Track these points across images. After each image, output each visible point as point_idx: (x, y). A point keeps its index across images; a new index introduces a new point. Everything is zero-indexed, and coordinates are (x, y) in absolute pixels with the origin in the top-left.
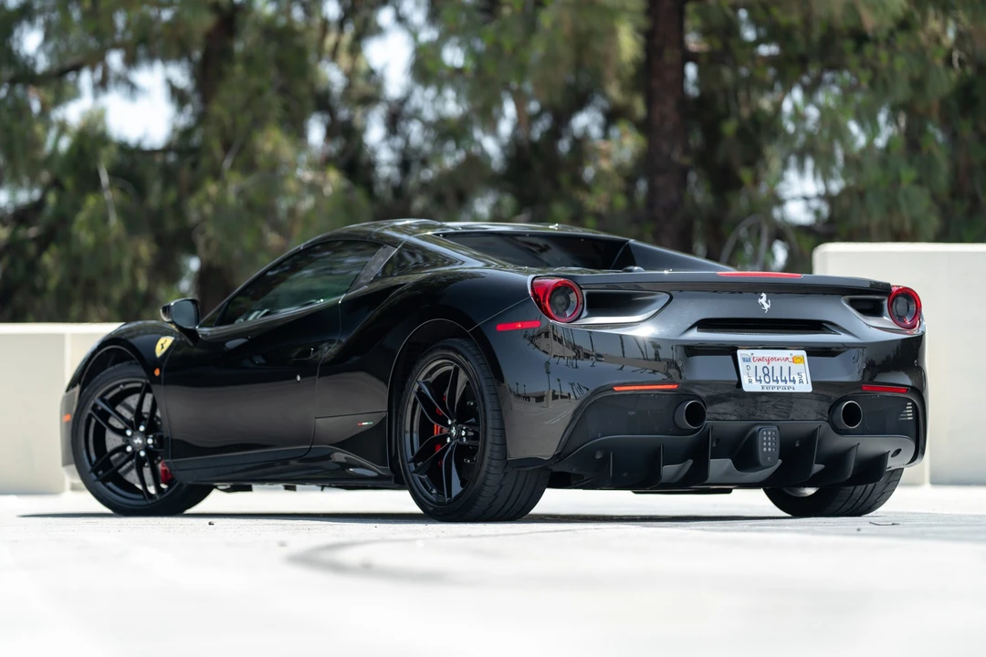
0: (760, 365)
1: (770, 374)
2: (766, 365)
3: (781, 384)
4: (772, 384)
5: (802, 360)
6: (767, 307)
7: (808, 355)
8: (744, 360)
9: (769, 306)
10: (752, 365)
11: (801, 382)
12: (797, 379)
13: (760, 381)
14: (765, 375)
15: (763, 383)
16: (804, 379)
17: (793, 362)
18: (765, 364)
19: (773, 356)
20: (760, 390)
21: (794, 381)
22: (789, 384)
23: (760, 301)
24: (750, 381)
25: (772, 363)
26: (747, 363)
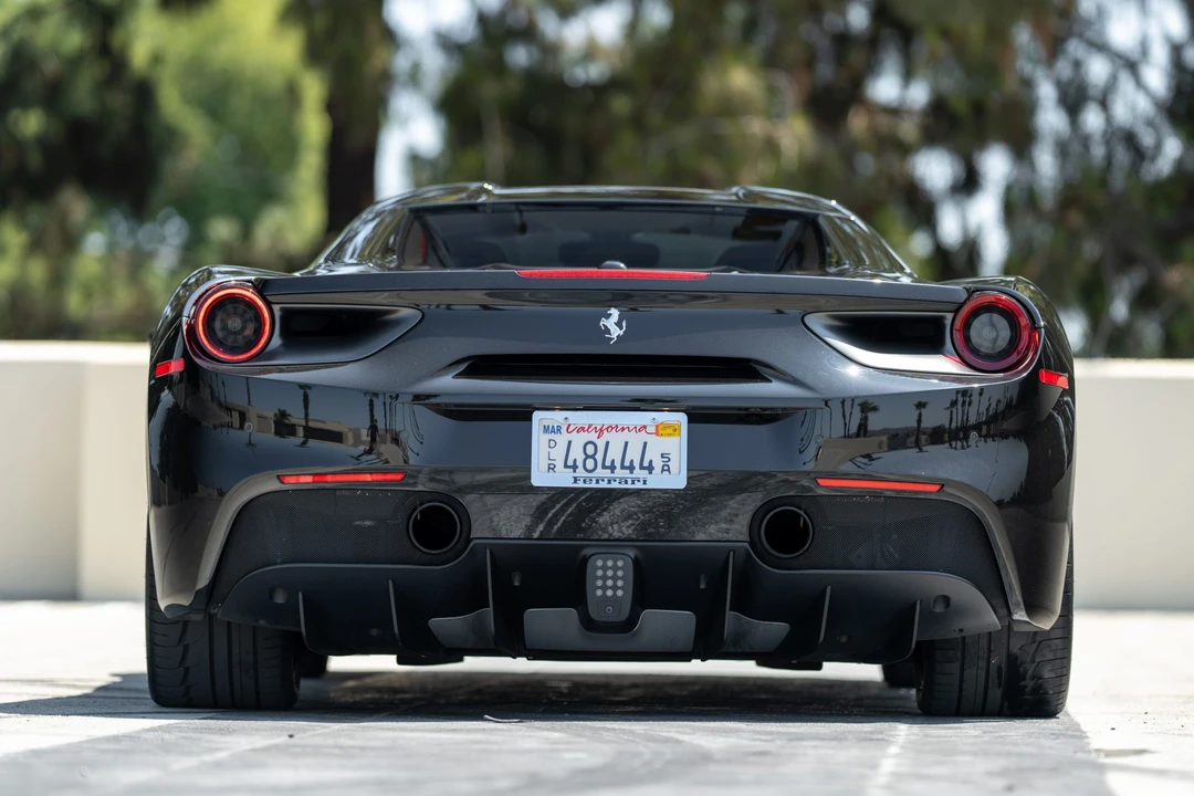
0: (579, 440)
1: (599, 457)
2: (594, 439)
3: (619, 473)
4: (600, 472)
5: (676, 430)
6: (616, 332)
7: (689, 422)
8: (546, 429)
9: (622, 333)
10: (562, 439)
11: (666, 469)
12: (658, 464)
13: (575, 467)
14: (587, 457)
15: (580, 472)
16: (673, 465)
17: (657, 433)
18: (593, 436)
19: (613, 423)
20: (569, 483)
21: (650, 468)
22: (638, 473)
23: (604, 322)
24: (551, 468)
25: (606, 436)
26: (552, 436)
